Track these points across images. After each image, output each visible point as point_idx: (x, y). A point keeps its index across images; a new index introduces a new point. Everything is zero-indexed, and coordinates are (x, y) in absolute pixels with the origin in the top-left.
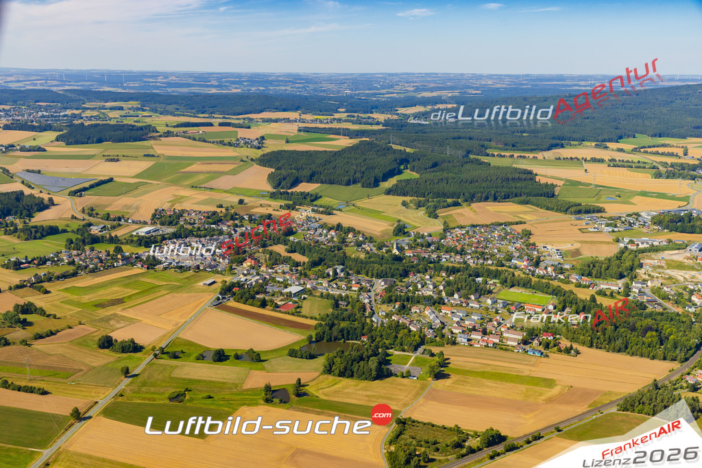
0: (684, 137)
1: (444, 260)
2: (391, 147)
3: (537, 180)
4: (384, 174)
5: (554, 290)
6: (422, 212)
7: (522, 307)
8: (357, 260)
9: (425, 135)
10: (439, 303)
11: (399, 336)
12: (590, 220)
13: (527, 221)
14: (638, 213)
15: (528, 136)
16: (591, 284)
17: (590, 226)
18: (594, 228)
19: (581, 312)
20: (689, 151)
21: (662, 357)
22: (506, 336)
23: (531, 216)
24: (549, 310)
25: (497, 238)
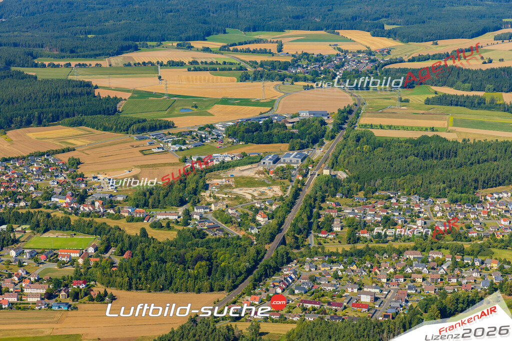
0: (281, 30)
3: (96, 94)
5: (97, 229)
7: (55, 254)
12: (155, 139)
13: (77, 147)
14: (212, 125)
15: (94, 38)
16: (147, 216)
17: (154, 146)
18: (158, 148)
19: (127, 250)
20: (284, 47)
21: (208, 289)
22: (27, 292)
23: (82, 140)
24: (88, 253)
25: (35, 173)
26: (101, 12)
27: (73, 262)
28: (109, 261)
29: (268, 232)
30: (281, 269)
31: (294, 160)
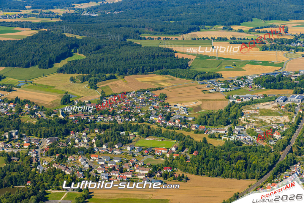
0: (287, 20)
1: (99, 120)
2: (65, 35)
3: (176, 56)
4: (57, 57)
5: (177, 136)
6: (86, 85)
7: (153, 150)
8: (29, 125)
9: (93, 25)
10: (90, 153)
11: (55, 179)
12: (211, 84)
13: (164, 87)
14: (245, 77)
15: (174, 23)
16: (206, 130)
17: (210, 89)
18: (213, 89)
19: (195, 150)
20: (289, 30)
21: (245, 177)
22: (138, 172)
23: (168, 83)
24: (172, 151)
25: (141, 101)
26: (178, 8)
27: (163, 155)
28: (185, 156)
29: (281, 144)
30: (290, 168)
31: (297, 100)
